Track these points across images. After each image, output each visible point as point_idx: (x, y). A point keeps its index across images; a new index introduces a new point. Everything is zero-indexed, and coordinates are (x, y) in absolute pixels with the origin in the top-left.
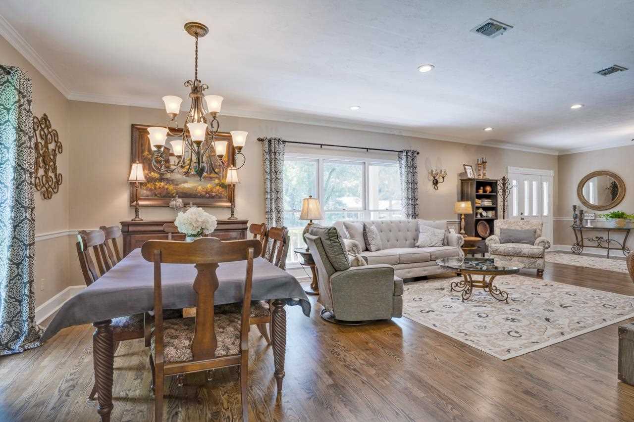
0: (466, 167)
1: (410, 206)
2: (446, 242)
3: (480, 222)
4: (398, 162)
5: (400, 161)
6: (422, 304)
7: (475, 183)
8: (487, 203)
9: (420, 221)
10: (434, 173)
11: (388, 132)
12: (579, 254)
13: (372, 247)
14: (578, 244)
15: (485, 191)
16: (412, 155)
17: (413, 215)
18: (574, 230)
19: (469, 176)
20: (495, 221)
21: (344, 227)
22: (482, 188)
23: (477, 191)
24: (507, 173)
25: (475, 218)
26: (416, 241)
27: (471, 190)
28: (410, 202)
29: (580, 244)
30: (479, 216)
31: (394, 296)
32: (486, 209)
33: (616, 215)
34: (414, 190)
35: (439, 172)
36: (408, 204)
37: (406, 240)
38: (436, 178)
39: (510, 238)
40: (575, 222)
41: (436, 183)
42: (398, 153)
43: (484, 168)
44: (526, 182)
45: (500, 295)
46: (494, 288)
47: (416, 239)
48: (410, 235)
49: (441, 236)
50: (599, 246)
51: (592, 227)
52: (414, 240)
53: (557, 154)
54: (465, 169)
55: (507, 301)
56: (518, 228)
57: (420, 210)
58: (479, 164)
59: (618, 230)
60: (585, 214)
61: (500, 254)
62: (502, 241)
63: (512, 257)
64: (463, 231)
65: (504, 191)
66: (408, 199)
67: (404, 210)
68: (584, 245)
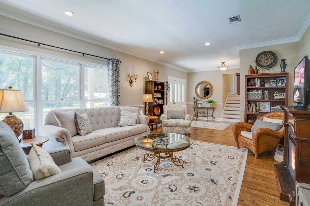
0: (149, 74)
1: (115, 97)
2: (138, 122)
3: (156, 106)
4: (107, 66)
5: (108, 66)
6: (123, 183)
7: (154, 83)
8: (159, 95)
9: (121, 107)
10: (130, 76)
11: (100, 44)
12: (196, 120)
13: (82, 132)
14: (195, 115)
15: (158, 88)
16: (116, 63)
17: (116, 103)
18: (194, 108)
19: (151, 79)
20: (164, 106)
21: (55, 116)
22: (156, 86)
23: (154, 89)
24: (168, 79)
25: (153, 104)
26: (118, 122)
27: (151, 88)
28: (115, 94)
29: (197, 115)
30: (155, 103)
31: (94, 201)
32: (159, 99)
33: (210, 102)
34: (117, 86)
35: (133, 75)
36: (113, 96)
37: (111, 122)
38: (132, 79)
39: (173, 116)
40: (194, 105)
41: (131, 82)
42: (107, 60)
43: (158, 76)
44: (175, 85)
45: (178, 162)
46: (174, 157)
47: (118, 120)
48: (114, 118)
49: (135, 118)
50: (204, 116)
51: (201, 107)
52: (117, 121)
53: (187, 72)
54: (148, 75)
55: (183, 166)
56: (176, 110)
57: (121, 99)
58: (155, 73)
59: (211, 108)
60: (198, 101)
61: (169, 126)
62: (169, 118)
63: (175, 127)
64: (147, 113)
65: (167, 89)
66: (113, 92)
67: (110, 100)
68: (198, 115)
